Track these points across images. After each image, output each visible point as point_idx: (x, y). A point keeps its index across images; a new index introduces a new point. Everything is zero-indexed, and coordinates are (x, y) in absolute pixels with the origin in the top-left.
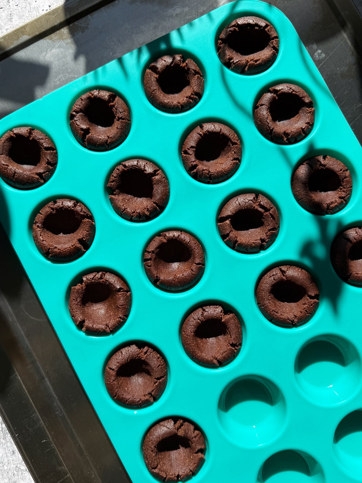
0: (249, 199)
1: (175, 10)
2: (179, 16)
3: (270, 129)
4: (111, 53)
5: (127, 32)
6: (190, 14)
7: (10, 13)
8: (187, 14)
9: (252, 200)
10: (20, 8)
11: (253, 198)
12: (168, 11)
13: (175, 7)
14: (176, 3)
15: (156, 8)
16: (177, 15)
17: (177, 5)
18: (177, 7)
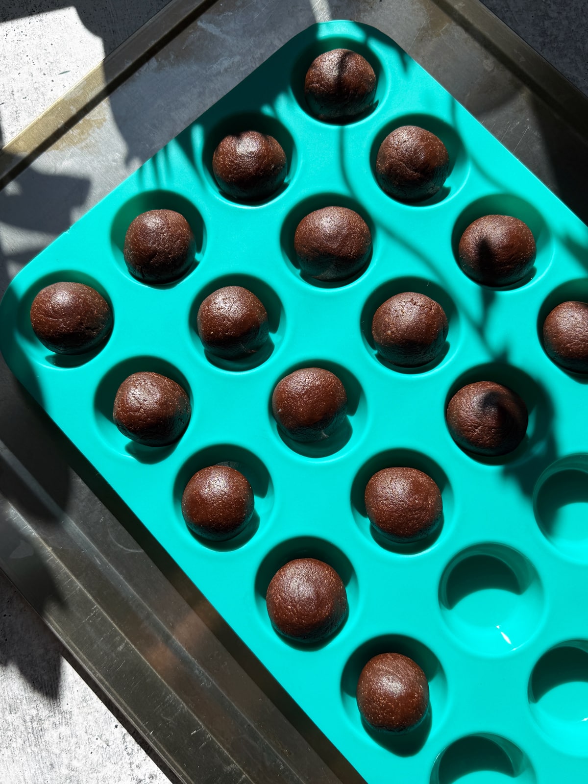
1: (221, 64)
2: (229, 70)
4: (147, 145)
5: (162, 110)
6: (244, 64)
7: (15, 109)
8: (240, 65)
10: (29, 101)
12: (213, 67)
13: (221, 59)
14: (221, 54)
15: (195, 68)
16: (226, 70)
17: (223, 56)
18: (224, 58)
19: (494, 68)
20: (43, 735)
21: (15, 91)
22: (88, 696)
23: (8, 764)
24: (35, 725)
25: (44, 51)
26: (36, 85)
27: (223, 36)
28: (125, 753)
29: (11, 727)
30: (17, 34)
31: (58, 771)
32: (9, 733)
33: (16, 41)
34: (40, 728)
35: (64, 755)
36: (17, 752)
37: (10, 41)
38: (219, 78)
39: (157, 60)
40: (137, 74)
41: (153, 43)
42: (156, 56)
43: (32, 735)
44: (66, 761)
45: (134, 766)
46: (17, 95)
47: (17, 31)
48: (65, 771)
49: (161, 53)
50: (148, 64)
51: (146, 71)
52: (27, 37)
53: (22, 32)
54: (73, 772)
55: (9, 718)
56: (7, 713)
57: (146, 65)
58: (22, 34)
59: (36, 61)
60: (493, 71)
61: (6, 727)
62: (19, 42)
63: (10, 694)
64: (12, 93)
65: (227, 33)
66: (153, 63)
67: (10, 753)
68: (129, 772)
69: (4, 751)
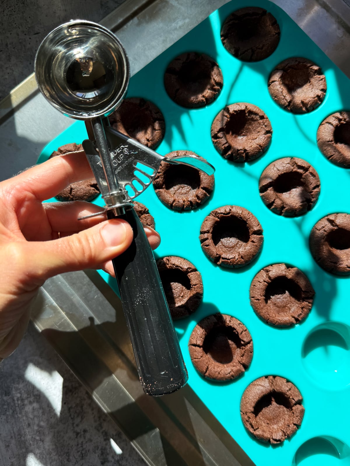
0: (286, 163)
1: (177, 23)
2: (182, 27)
3: (287, 102)
5: (140, 50)
9: (289, 163)
11: (289, 161)
12: (172, 25)
13: (177, 21)
14: (177, 17)
15: (161, 25)
16: (180, 27)
17: (178, 18)
18: (179, 20)
19: (343, 36)
20: (24, 408)
21: (8, 43)
22: (50, 387)
23: (4, 424)
24: (19, 402)
25: (25, 21)
26: (20, 41)
27: (179, 6)
28: (70, 418)
29: (6, 403)
30: (10, 11)
31: (32, 427)
32: (5, 407)
33: (9, 15)
34: (22, 404)
35: (36, 419)
36: (9, 417)
37: (6, 14)
38: (176, 32)
39: (138, 18)
40: (125, 27)
41: (136, 8)
42: (138, 16)
43: (18, 408)
44: (37, 422)
45: (75, 425)
46: (9, 46)
47: (10, 9)
48: (36, 428)
49: (140, 14)
50: (133, 21)
51: (131, 25)
52: (15, 13)
53: (12, 10)
54: (41, 428)
55: (5, 398)
56: (4, 395)
57: (131, 22)
58: (12, 11)
59: (20, 27)
60: (342, 37)
61: (4, 403)
62: (11, 15)
63: (6, 385)
64: (7, 45)
65: (182, 5)
66: (135, 20)
67: (5, 418)
68: (72, 428)
69: (2, 416)
